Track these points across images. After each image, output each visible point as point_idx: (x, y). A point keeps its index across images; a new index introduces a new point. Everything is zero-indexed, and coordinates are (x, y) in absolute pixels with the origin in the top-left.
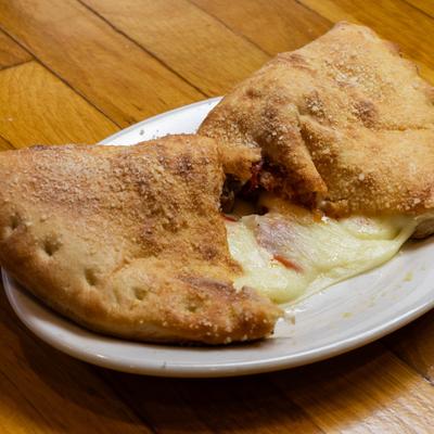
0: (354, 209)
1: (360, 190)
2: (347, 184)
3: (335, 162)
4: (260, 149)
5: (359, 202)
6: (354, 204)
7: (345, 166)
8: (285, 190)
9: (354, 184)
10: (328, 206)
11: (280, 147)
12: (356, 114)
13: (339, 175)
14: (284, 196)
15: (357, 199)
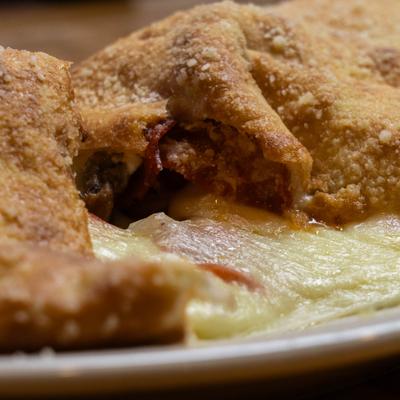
0: (374, 200)
1: (384, 162)
2: (355, 154)
3: (327, 116)
4: (166, 102)
5: (385, 185)
6: (374, 190)
7: (348, 122)
8: (222, 175)
9: (372, 153)
10: (319, 202)
11: (204, 84)
12: (368, 66)
13: (336, 141)
14: (220, 188)
15: (380, 179)
